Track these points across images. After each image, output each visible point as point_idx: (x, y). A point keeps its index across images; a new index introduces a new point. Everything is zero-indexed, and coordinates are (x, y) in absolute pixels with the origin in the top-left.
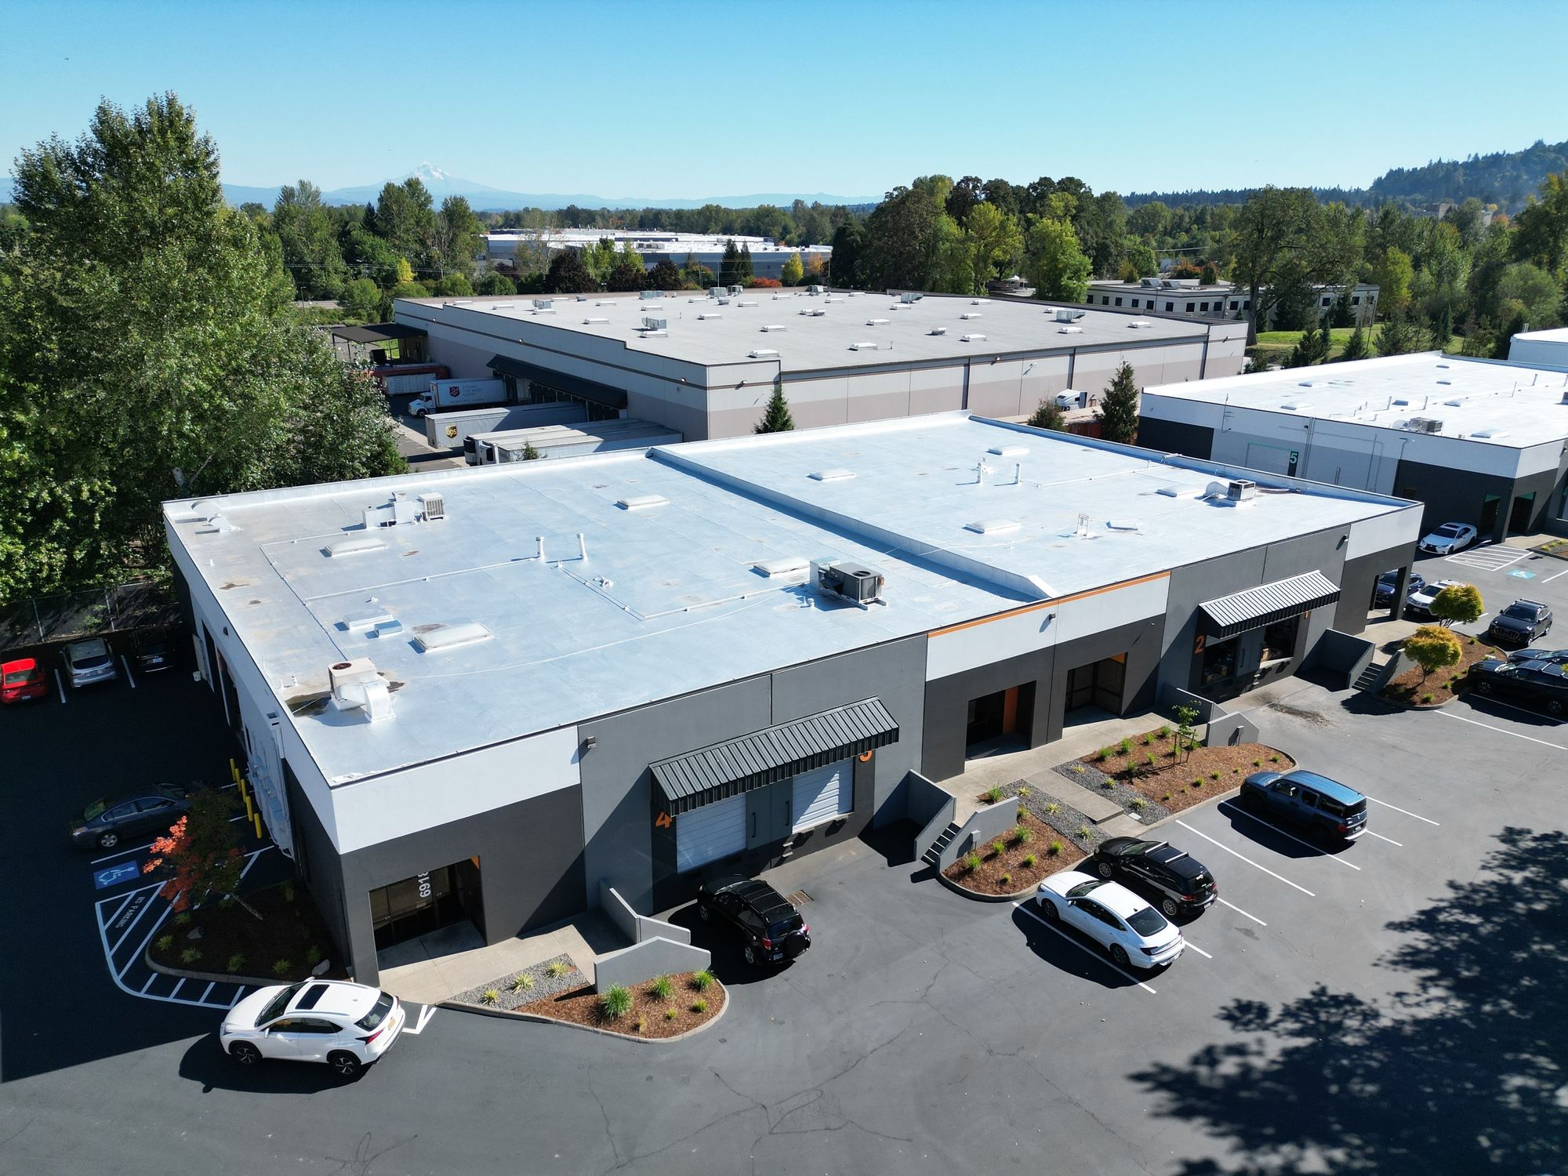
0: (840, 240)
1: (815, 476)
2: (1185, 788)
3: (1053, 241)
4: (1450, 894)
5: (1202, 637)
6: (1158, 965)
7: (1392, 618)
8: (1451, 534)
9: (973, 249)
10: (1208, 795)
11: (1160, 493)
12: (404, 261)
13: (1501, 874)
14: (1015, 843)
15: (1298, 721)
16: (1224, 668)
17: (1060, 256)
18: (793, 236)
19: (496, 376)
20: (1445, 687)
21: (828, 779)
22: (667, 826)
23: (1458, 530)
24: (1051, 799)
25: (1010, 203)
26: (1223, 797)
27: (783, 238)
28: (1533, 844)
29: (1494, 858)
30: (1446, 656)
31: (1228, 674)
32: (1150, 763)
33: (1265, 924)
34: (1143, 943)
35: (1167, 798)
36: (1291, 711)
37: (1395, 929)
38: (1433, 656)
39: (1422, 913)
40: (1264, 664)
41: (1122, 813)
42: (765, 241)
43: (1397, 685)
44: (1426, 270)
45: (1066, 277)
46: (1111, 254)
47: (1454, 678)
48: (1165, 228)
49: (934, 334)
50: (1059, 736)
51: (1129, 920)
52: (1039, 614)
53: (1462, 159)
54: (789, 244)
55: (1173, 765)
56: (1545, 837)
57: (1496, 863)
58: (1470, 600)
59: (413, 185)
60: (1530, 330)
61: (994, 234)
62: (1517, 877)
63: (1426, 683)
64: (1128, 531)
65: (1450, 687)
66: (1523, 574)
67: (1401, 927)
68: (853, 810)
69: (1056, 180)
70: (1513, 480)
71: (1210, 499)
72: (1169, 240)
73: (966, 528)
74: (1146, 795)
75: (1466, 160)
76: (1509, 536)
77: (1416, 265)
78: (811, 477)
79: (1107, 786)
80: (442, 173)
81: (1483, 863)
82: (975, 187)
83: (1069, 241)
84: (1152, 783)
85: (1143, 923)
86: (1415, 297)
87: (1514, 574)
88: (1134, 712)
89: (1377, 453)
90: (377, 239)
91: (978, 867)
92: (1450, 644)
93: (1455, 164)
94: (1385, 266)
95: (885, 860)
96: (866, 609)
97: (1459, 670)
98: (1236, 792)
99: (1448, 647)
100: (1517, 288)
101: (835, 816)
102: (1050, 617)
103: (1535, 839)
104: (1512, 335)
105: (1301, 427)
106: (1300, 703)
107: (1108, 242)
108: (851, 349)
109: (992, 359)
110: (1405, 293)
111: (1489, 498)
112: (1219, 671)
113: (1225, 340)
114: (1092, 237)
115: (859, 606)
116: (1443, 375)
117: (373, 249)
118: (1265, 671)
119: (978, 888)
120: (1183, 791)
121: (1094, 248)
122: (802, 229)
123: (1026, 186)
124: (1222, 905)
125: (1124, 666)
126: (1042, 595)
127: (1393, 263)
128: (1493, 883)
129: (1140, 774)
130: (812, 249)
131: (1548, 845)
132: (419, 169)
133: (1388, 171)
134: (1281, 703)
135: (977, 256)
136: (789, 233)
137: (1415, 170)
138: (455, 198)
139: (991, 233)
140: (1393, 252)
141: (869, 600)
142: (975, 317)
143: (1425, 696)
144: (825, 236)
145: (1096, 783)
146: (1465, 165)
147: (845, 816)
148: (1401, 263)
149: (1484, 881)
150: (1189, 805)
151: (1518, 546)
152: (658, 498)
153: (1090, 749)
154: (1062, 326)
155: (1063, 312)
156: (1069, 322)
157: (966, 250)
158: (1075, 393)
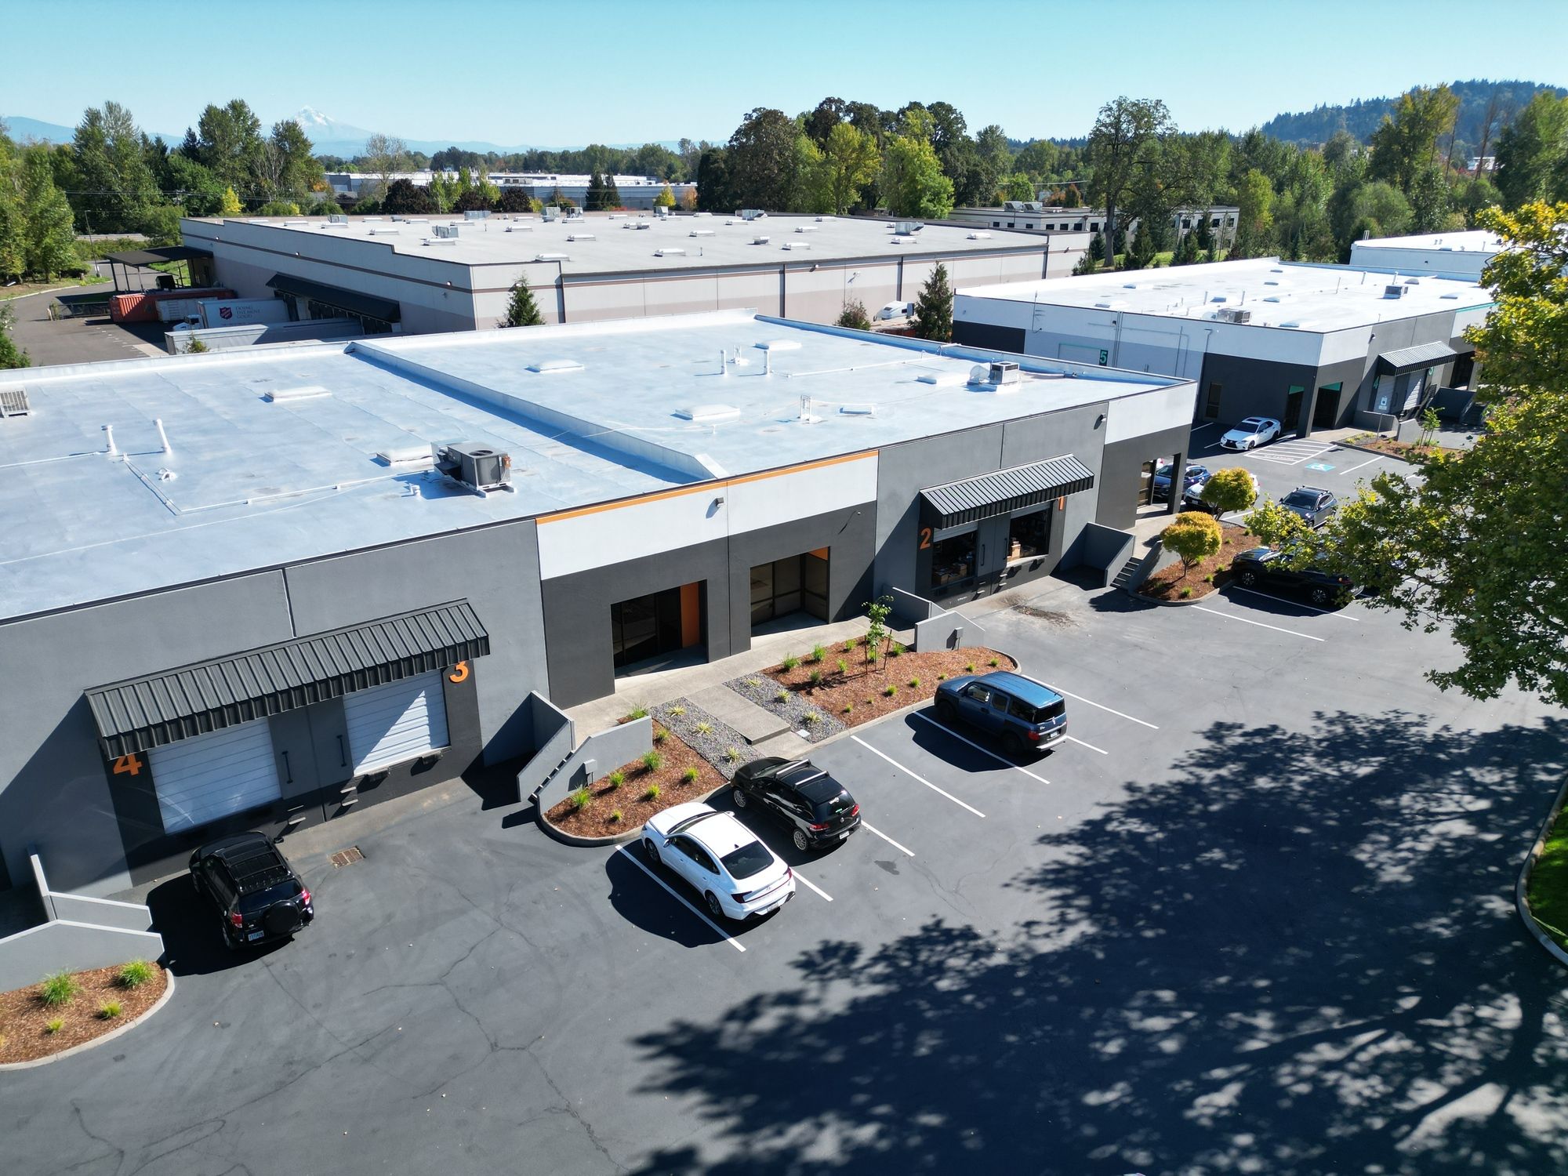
1: (534, 368)
2: (872, 699)
3: (911, 161)
4: (1124, 797)
5: (928, 530)
6: (753, 914)
7: (1169, 512)
8: (1252, 429)
9: (833, 172)
10: (898, 706)
11: (920, 380)
12: (230, 190)
13: (1191, 773)
14: (642, 772)
15: (1039, 623)
16: (963, 567)
17: (918, 177)
18: (678, 174)
19: (277, 296)
20: (1207, 581)
21: (406, 705)
22: (135, 772)
23: (1259, 424)
24: (706, 718)
25: (874, 126)
26: (914, 707)
27: (668, 176)
28: (1241, 740)
29: (1191, 756)
30: (1204, 545)
31: (968, 574)
32: (841, 673)
33: (912, 854)
34: (734, 887)
35: (847, 711)
36: (1037, 613)
37: (1049, 843)
38: (1191, 546)
39: (1088, 823)
40: (1011, 563)
41: (788, 729)
43: (1155, 580)
44: (1288, 193)
45: (925, 199)
46: (982, 183)
47: (1219, 571)
48: (1053, 166)
49: (756, 243)
50: (747, 646)
51: (725, 860)
52: (703, 497)
53: (1345, 104)
55: (866, 673)
56: (1258, 732)
57: (1192, 761)
58: (1239, 485)
59: (237, 108)
60: (1371, 237)
61: (854, 155)
62: (1208, 775)
63: (1187, 577)
64: (860, 416)
65: (1212, 580)
66: (1321, 467)
67: (1057, 840)
68: (449, 744)
69: (926, 104)
70: (1316, 368)
71: (973, 386)
72: (1055, 177)
73: (675, 415)
74: (824, 708)
75: (1348, 105)
76: (1312, 431)
77: (1279, 189)
78: (529, 369)
79: (780, 700)
80: (325, 119)
81: (1176, 763)
82: (838, 109)
83: (928, 161)
84: (835, 694)
85: (744, 862)
86: (1276, 220)
87: (1313, 467)
88: (845, 615)
89: (1183, 347)
90: (199, 167)
91: (587, 804)
92: (1209, 531)
93: (1339, 109)
94: (1246, 190)
95: (479, 801)
96: (483, 496)
97: (1222, 560)
98: (930, 702)
99: (1206, 534)
100: (1372, 206)
101: (426, 750)
102: (717, 502)
103: (1245, 734)
104: (1352, 242)
105: (1109, 323)
106: (1047, 605)
107: (978, 169)
108: (656, 255)
109: (812, 265)
110: (1266, 216)
111: (1293, 390)
112: (957, 571)
113: (1066, 252)
114: (962, 164)
115: (478, 494)
116: (1274, 277)
117: (194, 178)
118: (1013, 571)
119: (580, 830)
120: (870, 702)
121: (964, 176)
122: (688, 169)
123: (896, 111)
124: (869, 833)
125: (828, 562)
126: (708, 474)
127: (1255, 186)
128: (1180, 784)
129: (826, 684)
131: (1258, 740)
132: (299, 115)
133: (1275, 116)
134: (1028, 604)
135: (839, 179)
136: (674, 172)
137: (1301, 114)
138: (287, 123)
139: (850, 155)
140: (1255, 174)
141: (491, 486)
142: (810, 231)
143: (1184, 590)
145: (770, 697)
146: (1348, 109)
147: (437, 751)
148: (1263, 186)
149: (1170, 782)
150: (873, 717)
151: (1322, 439)
152: (321, 389)
153: (777, 661)
154: (897, 238)
155: (903, 226)
156: (907, 234)
157: (826, 173)
158: (903, 305)
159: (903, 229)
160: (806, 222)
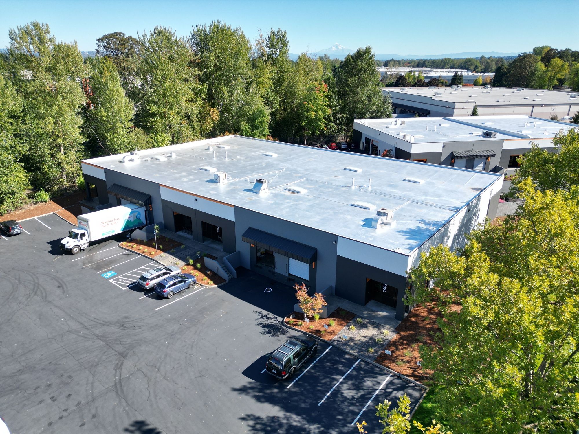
0: (498, 71)
9: (549, 74)
18: (479, 69)
25: (569, 57)
27: (475, 70)
42: (468, 71)
49: (525, 99)
54: (477, 72)
61: (558, 69)
78: (482, 124)
82: (555, 53)
108: (497, 101)
109: (542, 105)
122: (483, 67)
130: (487, 74)
135: (550, 77)
136: (477, 68)
142: (541, 95)
144: (492, 70)
154: (571, 98)
155: (573, 94)
156: (574, 97)
157: (546, 75)
158: (569, 117)
159: (573, 96)
160: (539, 92)
